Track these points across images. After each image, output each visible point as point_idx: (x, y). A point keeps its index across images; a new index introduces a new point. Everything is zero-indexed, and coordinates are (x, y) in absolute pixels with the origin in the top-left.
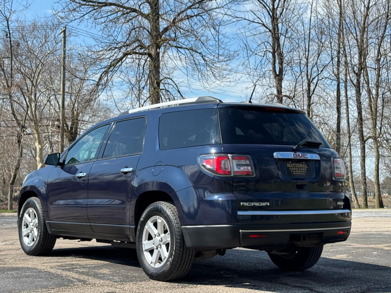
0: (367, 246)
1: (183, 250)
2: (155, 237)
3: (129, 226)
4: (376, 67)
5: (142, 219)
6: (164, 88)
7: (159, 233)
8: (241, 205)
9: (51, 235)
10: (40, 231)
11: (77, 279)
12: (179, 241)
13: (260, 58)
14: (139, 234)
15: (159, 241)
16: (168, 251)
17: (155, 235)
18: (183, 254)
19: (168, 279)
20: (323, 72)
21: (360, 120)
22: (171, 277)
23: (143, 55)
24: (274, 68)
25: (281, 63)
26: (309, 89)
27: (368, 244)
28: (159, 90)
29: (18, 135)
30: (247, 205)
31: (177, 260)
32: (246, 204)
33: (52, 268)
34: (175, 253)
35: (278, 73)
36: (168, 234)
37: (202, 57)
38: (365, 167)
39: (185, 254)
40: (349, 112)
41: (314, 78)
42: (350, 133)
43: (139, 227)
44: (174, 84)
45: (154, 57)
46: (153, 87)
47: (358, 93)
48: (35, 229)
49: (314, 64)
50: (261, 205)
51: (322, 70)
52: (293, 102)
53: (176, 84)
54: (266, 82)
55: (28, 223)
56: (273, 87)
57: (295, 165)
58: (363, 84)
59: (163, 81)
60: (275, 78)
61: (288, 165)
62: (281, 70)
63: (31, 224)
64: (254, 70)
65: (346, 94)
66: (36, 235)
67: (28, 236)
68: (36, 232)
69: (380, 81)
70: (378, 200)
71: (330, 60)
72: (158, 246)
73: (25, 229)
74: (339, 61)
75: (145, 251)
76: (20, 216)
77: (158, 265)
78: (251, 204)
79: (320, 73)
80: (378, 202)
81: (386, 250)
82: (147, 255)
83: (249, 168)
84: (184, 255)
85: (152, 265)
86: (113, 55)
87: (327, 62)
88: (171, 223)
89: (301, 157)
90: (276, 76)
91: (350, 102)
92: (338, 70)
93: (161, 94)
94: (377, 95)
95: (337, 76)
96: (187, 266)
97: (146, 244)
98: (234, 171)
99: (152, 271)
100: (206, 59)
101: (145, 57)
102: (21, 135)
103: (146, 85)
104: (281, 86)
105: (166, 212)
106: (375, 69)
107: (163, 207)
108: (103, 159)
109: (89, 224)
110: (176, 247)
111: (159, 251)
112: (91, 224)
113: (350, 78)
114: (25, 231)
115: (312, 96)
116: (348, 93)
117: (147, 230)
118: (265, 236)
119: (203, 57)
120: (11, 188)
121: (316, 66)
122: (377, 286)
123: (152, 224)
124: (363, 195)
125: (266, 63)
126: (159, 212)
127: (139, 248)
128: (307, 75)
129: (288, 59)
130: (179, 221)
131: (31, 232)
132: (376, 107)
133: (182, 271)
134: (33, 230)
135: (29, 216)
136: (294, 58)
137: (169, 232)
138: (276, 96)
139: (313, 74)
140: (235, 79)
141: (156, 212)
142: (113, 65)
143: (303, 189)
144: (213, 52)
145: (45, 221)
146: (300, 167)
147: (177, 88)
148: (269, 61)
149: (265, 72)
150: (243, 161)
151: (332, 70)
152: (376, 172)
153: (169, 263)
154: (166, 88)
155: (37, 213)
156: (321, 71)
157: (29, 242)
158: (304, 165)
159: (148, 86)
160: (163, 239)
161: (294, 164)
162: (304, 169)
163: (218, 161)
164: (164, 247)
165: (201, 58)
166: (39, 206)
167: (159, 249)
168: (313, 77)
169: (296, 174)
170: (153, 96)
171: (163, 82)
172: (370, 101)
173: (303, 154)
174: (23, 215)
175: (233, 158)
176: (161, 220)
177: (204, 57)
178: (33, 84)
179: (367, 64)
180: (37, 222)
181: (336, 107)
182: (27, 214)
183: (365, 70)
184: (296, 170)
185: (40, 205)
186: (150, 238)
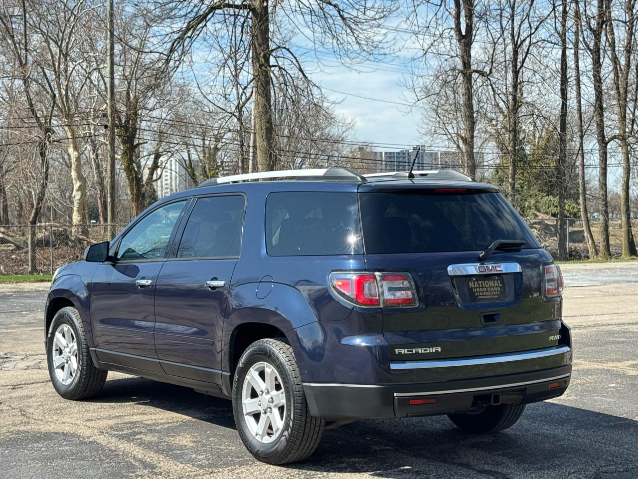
0: (600, 366)
1: (306, 419)
2: (261, 395)
3: (221, 372)
4: (628, 20)
5: (240, 365)
6: (276, 64)
7: (267, 389)
8: (397, 353)
9: (99, 370)
10: (81, 363)
11: (140, 461)
12: (300, 405)
13: (434, 9)
14: (236, 388)
15: (269, 402)
16: (282, 419)
17: (262, 391)
18: (305, 425)
19: (283, 462)
20: (539, 29)
21: (600, 109)
22: (287, 460)
23: (241, 9)
24: (458, 24)
25: (469, 16)
26: (515, 59)
27: (602, 362)
28: (268, 68)
29: (40, 143)
30: (406, 352)
31: (297, 434)
32: (404, 351)
33: (102, 433)
34: (293, 425)
35: (464, 34)
36: (282, 393)
37: (339, 11)
38: (605, 185)
39: (308, 425)
40: (582, 95)
41: (525, 40)
42: (581, 131)
43: (236, 377)
44: (292, 57)
45: (259, 11)
46: (259, 62)
47: (597, 64)
48: (73, 359)
49: (524, 18)
50: (428, 351)
51: (538, 27)
52: (489, 81)
53: (295, 58)
54: (444, 50)
55: (62, 348)
56: (457, 55)
57: (482, 284)
58: (605, 47)
59: (274, 52)
60: (459, 41)
61: (471, 285)
62: (469, 28)
63: (67, 350)
64: (426, 29)
65: (577, 66)
66: (76, 368)
67: (63, 368)
68: (74, 364)
69: (632, 43)
70: (627, 238)
71: (551, 10)
72: (267, 409)
73: (58, 356)
74: (565, 12)
75: (246, 415)
76: (49, 336)
77: (267, 440)
78: (412, 351)
79: (534, 33)
80: (626, 241)
81: (631, 377)
82: (250, 421)
83: (409, 293)
84: (307, 427)
85: (258, 438)
86: (192, 11)
87: (546, 13)
88: (287, 377)
89: (491, 270)
90: (461, 37)
91: (584, 79)
92: (564, 26)
93: (272, 75)
94: (628, 65)
95: (563, 36)
96: (312, 443)
97: (248, 404)
98: (384, 300)
99: (258, 447)
100: (346, 16)
101: (244, 13)
102: (45, 144)
103: (247, 59)
104: (470, 56)
105: (278, 358)
106: (625, 23)
107: (274, 349)
108: (177, 259)
109: (159, 361)
110: (294, 415)
111: (268, 417)
112: (161, 361)
113: (584, 38)
114: (57, 360)
115: (521, 71)
116: (581, 64)
117: (249, 382)
118: (435, 402)
119: (339, 13)
120: (32, 230)
121: (527, 20)
122: (611, 467)
123: (257, 373)
124: (602, 231)
125: (444, 17)
126: (267, 356)
127: (237, 410)
128: (513, 37)
129: (482, 8)
130: (298, 374)
131: (67, 362)
132: (625, 86)
133: (304, 450)
134: (70, 360)
135: (64, 336)
136: (492, 8)
137: (283, 390)
138: (462, 72)
139: (521, 33)
140: (394, 50)
141: (262, 356)
142: (193, 27)
143: (495, 320)
144: (356, 3)
145: (88, 348)
146: (489, 287)
147: (297, 65)
148: (450, 13)
149: (443, 31)
150: (398, 282)
151: (554, 26)
152: (624, 192)
153: (283, 438)
154: (280, 64)
155: (75, 334)
156: (536, 29)
157: (65, 378)
158: (496, 282)
159: (250, 61)
160: (274, 399)
161: (480, 282)
162: (496, 289)
163: (360, 284)
164: (276, 412)
165: (336, 13)
166: (78, 323)
167: (268, 414)
168: (522, 38)
169: (484, 297)
170: (259, 79)
171: (274, 54)
172: (616, 75)
173: (494, 265)
174: (53, 334)
175: (383, 278)
176: (270, 368)
177: (341, 12)
178: (61, 51)
179: (613, 15)
180: (76, 347)
181: (559, 88)
182: (60, 333)
183: (608, 24)
184: (483, 292)
185: (80, 321)
186: (254, 394)
